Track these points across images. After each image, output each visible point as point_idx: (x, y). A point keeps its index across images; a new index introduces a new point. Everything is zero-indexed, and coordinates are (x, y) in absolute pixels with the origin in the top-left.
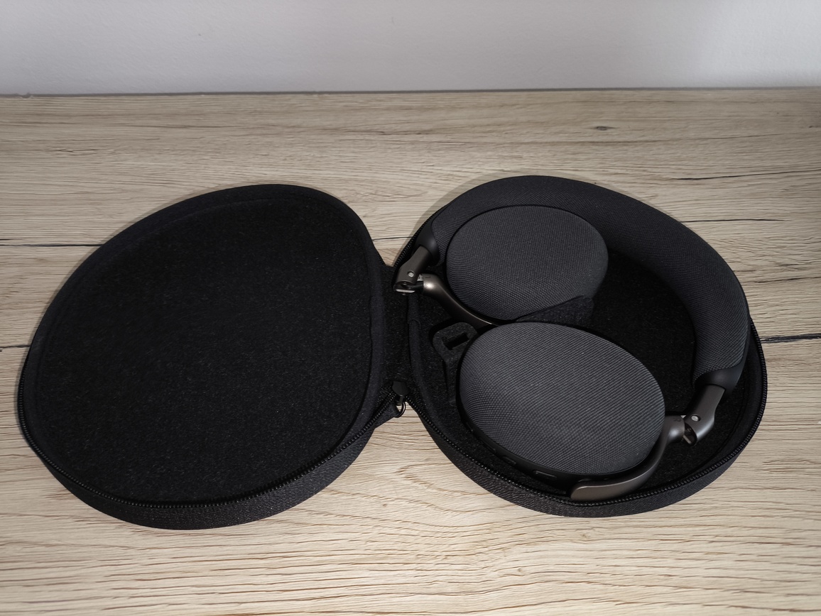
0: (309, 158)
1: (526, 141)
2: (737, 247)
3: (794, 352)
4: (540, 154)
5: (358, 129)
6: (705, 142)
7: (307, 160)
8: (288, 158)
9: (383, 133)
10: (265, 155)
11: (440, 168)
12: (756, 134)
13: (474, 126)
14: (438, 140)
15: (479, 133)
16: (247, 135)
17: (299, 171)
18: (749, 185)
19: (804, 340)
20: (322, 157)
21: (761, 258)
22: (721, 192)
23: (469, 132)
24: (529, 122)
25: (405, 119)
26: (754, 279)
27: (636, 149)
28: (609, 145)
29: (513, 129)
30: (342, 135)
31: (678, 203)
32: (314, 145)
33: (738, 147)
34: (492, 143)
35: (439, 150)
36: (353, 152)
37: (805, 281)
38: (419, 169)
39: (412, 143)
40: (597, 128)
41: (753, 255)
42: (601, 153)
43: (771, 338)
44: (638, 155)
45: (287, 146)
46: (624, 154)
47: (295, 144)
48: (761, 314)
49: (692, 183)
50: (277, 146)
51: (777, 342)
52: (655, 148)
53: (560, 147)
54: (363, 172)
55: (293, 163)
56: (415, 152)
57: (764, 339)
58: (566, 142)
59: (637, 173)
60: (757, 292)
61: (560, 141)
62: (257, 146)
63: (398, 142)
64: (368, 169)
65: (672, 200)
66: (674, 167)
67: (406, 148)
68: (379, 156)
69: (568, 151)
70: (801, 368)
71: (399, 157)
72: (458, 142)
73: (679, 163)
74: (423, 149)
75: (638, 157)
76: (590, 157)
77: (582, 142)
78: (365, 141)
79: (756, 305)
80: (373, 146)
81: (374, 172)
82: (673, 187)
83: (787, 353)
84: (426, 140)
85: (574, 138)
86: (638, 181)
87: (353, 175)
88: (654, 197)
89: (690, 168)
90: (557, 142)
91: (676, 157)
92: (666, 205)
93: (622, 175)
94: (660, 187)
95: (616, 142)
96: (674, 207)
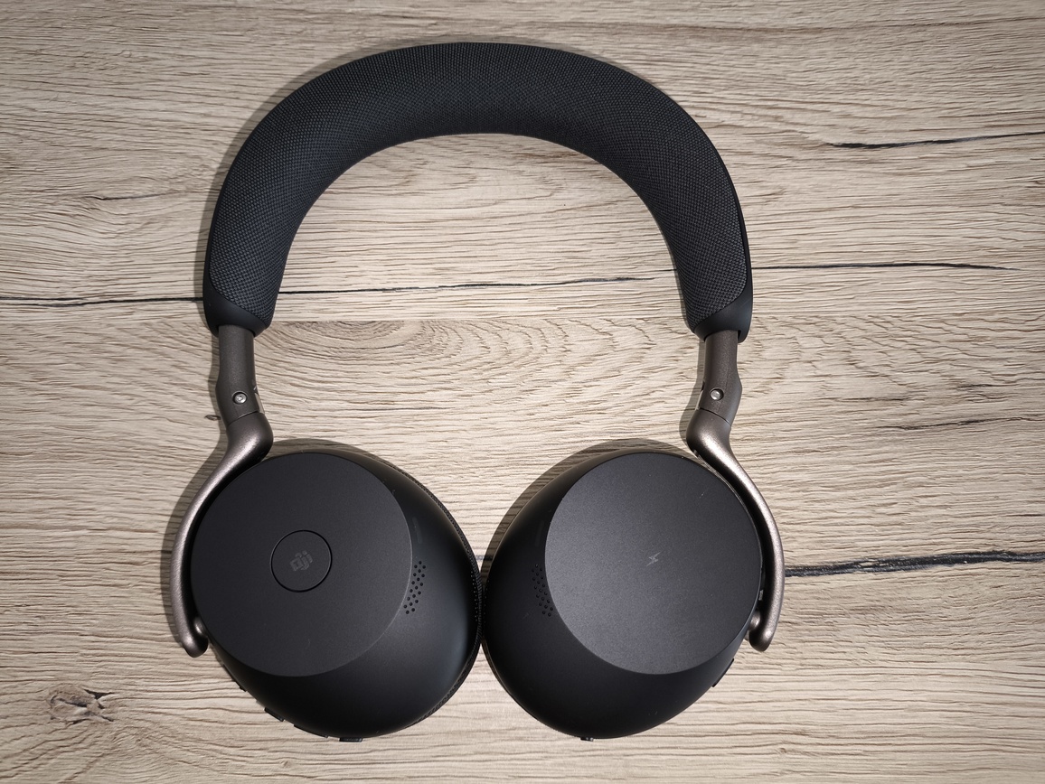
0: (120, 62)
1: (563, 18)
2: (894, 337)
3: (915, 593)
6: (920, 36)
7: (117, 66)
8: (78, 64)
10: (36, 53)
12: (1032, 14)
17: (100, 101)
18: (971, 167)
19: (941, 567)
20: (146, 60)
21: (929, 367)
22: (907, 185)
26: (900, 420)
27: (777, 51)
28: (726, 38)
31: (817, 216)
33: (984, 52)
36: (210, 45)
37: (991, 426)
41: (918, 358)
42: (704, 61)
43: (884, 562)
44: (774, 72)
45: (79, 24)
46: (749, 66)
47: (96, 18)
48: (884, 505)
49: (860, 158)
50: (58, 24)
51: (892, 570)
52: (814, 51)
53: (627, 40)
54: (222, 105)
55: (89, 76)
56: (330, 46)
57: (870, 564)
58: (643, 25)
59: (762, 124)
60: (895, 452)
61: (631, 21)
62: (20, 24)
63: (301, 16)
64: (231, 95)
65: (809, 206)
66: (836, 109)
67: (316, 32)
68: (259, 57)
69: (638, 53)
70: (912, 629)
71: (297, 59)
72: (422, 18)
73: (851, 97)
74: (349, 38)
75: (775, 79)
76: (679, 74)
77: (675, 26)
78: (234, 12)
79: (883, 484)
80: (249, 25)
81: (243, 104)
82: (821, 170)
83: (900, 596)
84: (359, 9)
85: (660, 14)
86: (757, 149)
87: (202, 112)
88: (778, 194)
89: (869, 112)
90: (624, 25)
91: (849, 81)
92: (793, 218)
93: (730, 130)
94: (794, 169)
95: (741, 29)
96: (806, 224)
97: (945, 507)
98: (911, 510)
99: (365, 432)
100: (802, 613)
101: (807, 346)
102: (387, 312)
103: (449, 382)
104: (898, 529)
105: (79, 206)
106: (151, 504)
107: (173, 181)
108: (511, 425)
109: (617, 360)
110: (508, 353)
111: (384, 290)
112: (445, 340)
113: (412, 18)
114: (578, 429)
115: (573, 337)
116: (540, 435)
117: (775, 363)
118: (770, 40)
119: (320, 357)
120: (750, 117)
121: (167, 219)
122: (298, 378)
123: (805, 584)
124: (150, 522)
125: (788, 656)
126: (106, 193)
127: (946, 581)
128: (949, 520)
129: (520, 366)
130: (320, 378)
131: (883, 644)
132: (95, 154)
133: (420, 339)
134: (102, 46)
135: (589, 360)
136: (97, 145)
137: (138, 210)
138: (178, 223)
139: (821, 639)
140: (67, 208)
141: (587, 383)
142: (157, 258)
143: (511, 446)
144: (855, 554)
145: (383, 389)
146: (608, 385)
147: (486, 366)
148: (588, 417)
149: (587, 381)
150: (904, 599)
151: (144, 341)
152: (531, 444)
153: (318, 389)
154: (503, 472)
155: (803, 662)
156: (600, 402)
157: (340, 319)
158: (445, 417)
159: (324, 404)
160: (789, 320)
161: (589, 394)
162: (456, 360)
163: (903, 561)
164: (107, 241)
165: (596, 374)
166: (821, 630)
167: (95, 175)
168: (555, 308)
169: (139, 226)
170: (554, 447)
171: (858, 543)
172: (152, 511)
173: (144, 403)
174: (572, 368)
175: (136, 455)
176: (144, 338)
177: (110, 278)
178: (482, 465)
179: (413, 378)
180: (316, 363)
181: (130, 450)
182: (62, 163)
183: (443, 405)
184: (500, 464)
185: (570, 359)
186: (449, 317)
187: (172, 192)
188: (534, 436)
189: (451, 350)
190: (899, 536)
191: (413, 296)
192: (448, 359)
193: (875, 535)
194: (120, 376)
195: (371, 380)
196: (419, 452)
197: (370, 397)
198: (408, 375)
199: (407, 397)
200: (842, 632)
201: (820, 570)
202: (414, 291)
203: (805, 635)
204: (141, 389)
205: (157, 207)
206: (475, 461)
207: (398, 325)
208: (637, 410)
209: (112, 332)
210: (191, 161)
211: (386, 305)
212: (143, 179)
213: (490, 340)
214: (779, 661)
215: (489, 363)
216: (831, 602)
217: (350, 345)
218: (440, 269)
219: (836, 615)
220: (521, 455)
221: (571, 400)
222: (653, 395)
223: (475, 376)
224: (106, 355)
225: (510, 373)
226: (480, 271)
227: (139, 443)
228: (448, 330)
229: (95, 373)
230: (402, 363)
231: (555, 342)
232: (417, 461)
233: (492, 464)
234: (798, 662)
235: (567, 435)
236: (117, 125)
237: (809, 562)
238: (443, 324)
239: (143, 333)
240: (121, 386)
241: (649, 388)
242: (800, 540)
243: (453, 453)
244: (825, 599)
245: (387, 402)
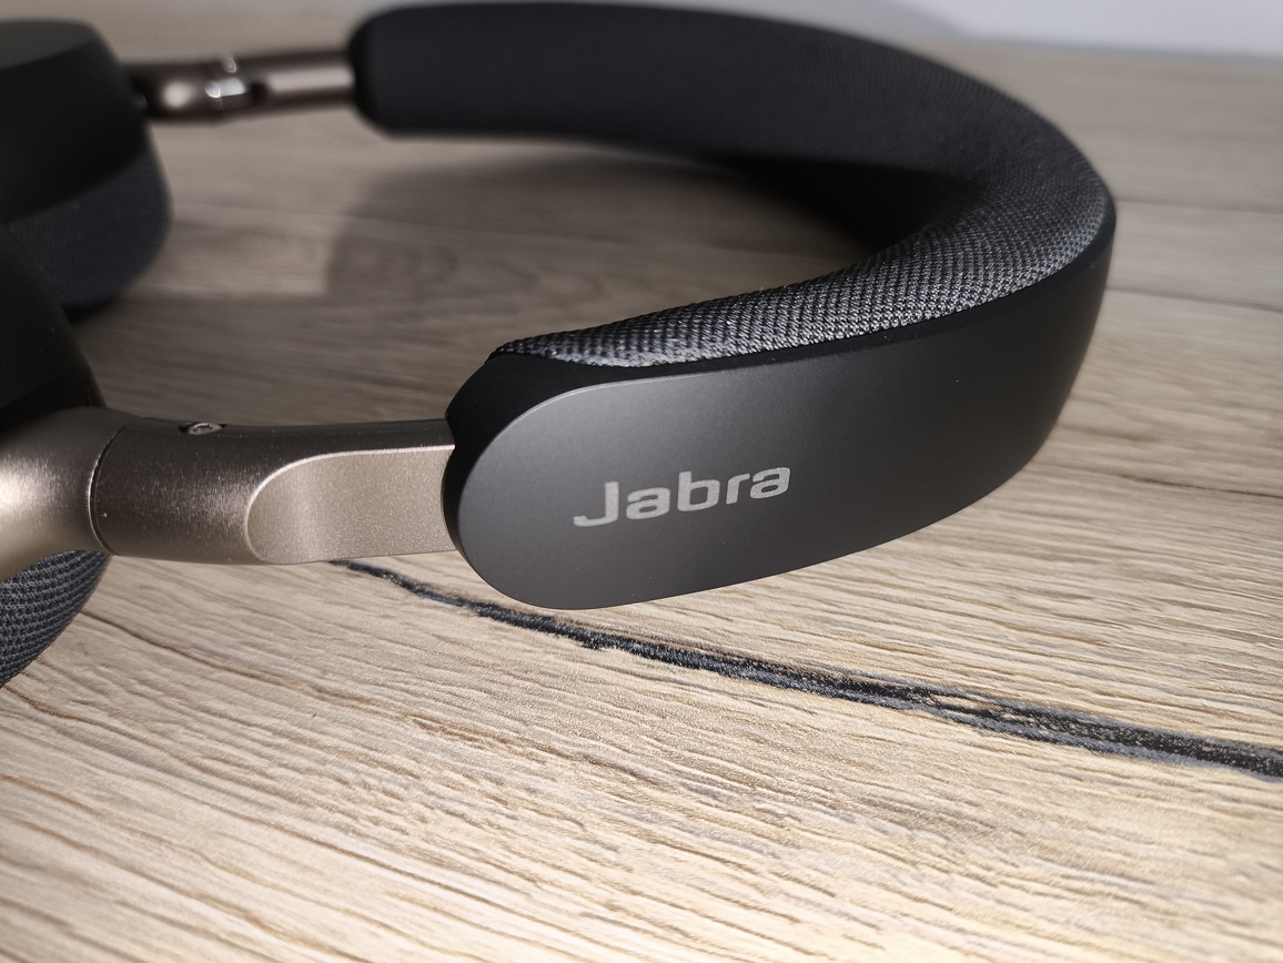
43: (1018, 712)
48: (1048, 593)
51: (1046, 740)
57: (972, 705)
60: (1105, 510)
70: (1091, 921)
79: (1053, 555)
83: (1061, 811)
97: (1252, 639)
98: (1135, 622)
100: (687, 762)
104: (1087, 650)
123: (734, 696)
125: (576, 862)
127: (1249, 815)
128: (1263, 668)
131: (958, 939)
139: (721, 850)
144: (926, 670)
150: (1076, 824)
155: (623, 899)
163: (1089, 727)
166: (732, 825)
171: (942, 650)
190: (1086, 667)
193: (1004, 646)
200: (802, 855)
201: (798, 677)
203: (669, 821)
214: (537, 869)
216: (800, 761)
219: (804, 799)
234: (604, 894)
237: (765, 653)
242: (767, 604)
244: (782, 748)
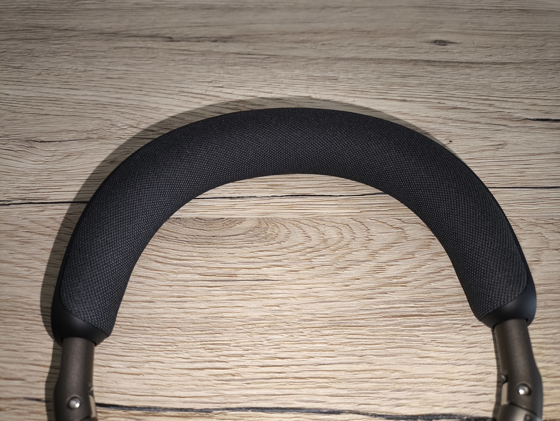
0: (69, 72)
1: (346, 56)
4: (361, 76)
5: (141, 33)
7: (67, 74)
8: (43, 73)
9: (171, 39)
10: (18, 68)
11: (229, 91)
13: (285, 33)
14: (236, 50)
15: (290, 42)
16: (8, 40)
17: (51, 91)
20: (85, 71)
23: (277, 42)
24: (353, 30)
25: (203, 21)
27: (482, 73)
28: (448, 66)
29: (333, 39)
30: (120, 40)
32: (81, 55)
34: (303, 58)
35: (235, 65)
36: (127, 65)
38: (203, 92)
39: (203, 54)
40: (435, 42)
42: (437, 76)
44: (483, 82)
45: (49, 55)
46: (466, 79)
47: (60, 52)
49: (551, 127)
50: (37, 55)
52: (503, 73)
53: (388, 66)
54: (130, 93)
55: (48, 78)
56: (203, 67)
58: (396, 59)
59: (482, 108)
61: (389, 57)
62: (13, 54)
63: (186, 52)
64: (137, 89)
65: (525, 152)
66: (527, 101)
67: (194, 60)
68: (157, 71)
69: (396, 72)
71: (181, 72)
72: (260, 55)
73: (534, 95)
74: (215, 63)
75: (484, 86)
76: (423, 82)
77: (416, 60)
78: (145, 50)
80: (153, 56)
81: (143, 94)
82: (526, 132)
84: (222, 50)
85: (406, 54)
86: (483, 120)
87: (116, 96)
88: (503, 145)
89: (548, 103)
90: (385, 59)
91: (530, 87)
92: (517, 158)
93: (463, 110)
94: (509, 131)
95: (457, 62)
96: (527, 162)
99: (212, 298)
101: (552, 238)
102: (233, 212)
103: (280, 261)
105: (22, 145)
106: (25, 355)
107: (90, 132)
108: (331, 294)
109: (410, 247)
110: (325, 241)
111: (231, 198)
112: (276, 231)
113: (254, 55)
114: (386, 297)
115: (373, 230)
116: (356, 302)
117: (532, 250)
118: (476, 67)
119: (180, 241)
120: (474, 104)
121: (82, 153)
122: (162, 257)
124: (21, 371)
126: (43, 139)
129: (335, 250)
130: (178, 257)
132: (41, 117)
133: (257, 230)
134: (60, 65)
135: (388, 246)
136: (44, 112)
137: (62, 148)
138: (89, 156)
140: (13, 146)
141: (389, 263)
142: (69, 176)
143: (332, 310)
145: (228, 266)
146: (405, 265)
147: (308, 250)
148: (393, 289)
149: (389, 261)
151: (48, 229)
152: (349, 309)
153: (176, 265)
154: (327, 332)
156: (401, 277)
157: (197, 216)
158: (277, 287)
159: (180, 276)
160: (533, 221)
161: (392, 271)
162: (286, 246)
164: (36, 166)
165: (396, 257)
167: (38, 128)
168: (358, 211)
169: (60, 157)
170: (368, 312)
172: (25, 361)
173: (37, 274)
174: (376, 252)
175: (22, 314)
176: (48, 227)
177: (33, 188)
178: (309, 326)
179: (251, 257)
180: (176, 246)
181: (19, 309)
182: (18, 122)
183: (275, 278)
184: (324, 325)
185: (374, 246)
186: (279, 216)
187: (88, 138)
188: (351, 302)
189: (282, 238)
191: (252, 202)
192: (279, 245)
194: (24, 254)
195: (219, 259)
196: (256, 315)
197: (217, 271)
198: (248, 255)
199: (247, 271)
202: (253, 199)
204: (38, 263)
205: (75, 147)
206: (303, 322)
207: (241, 220)
208: (433, 284)
209: (26, 223)
210: (105, 122)
211: (232, 208)
212: (69, 131)
213: (311, 232)
215: (311, 248)
217: (204, 234)
218: (272, 185)
220: (341, 318)
221: (378, 275)
222: (444, 273)
223: (301, 257)
224: (17, 238)
225: (328, 255)
226: (301, 187)
227: (26, 304)
228: (279, 225)
229: (5, 252)
230: (243, 247)
231: (360, 233)
232: (255, 322)
233: (317, 325)
235: (377, 302)
236: (59, 102)
238: (275, 220)
239: (48, 224)
240: (23, 261)
241: (439, 267)
243: (284, 316)
245: (230, 275)
